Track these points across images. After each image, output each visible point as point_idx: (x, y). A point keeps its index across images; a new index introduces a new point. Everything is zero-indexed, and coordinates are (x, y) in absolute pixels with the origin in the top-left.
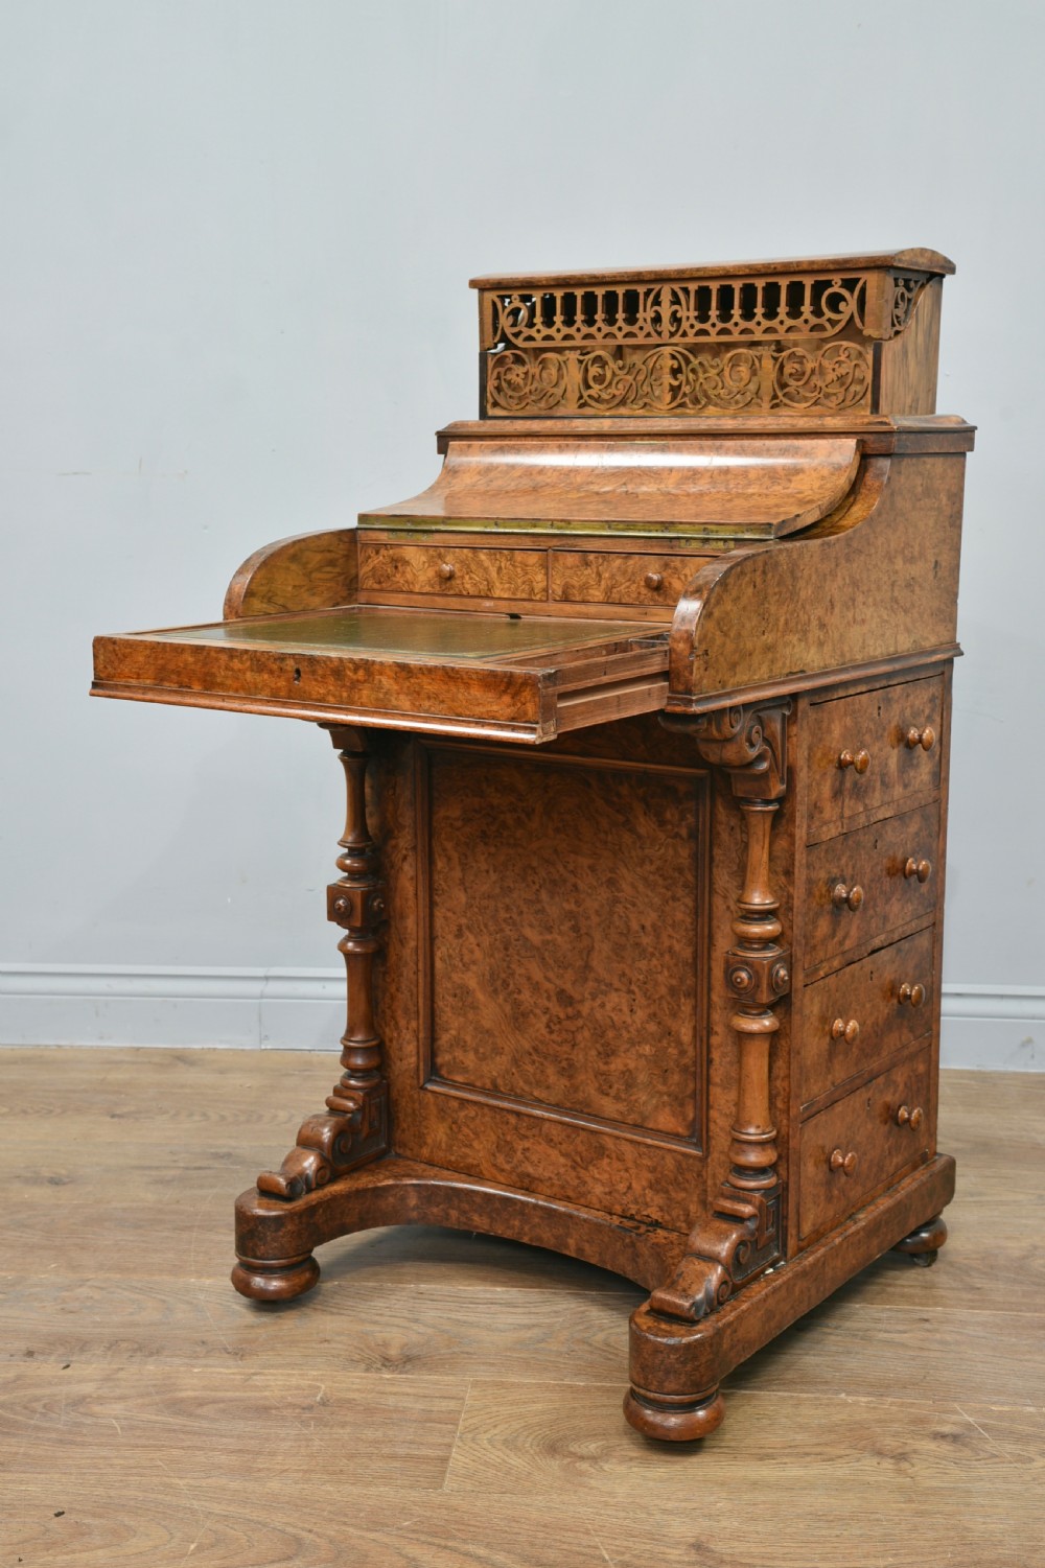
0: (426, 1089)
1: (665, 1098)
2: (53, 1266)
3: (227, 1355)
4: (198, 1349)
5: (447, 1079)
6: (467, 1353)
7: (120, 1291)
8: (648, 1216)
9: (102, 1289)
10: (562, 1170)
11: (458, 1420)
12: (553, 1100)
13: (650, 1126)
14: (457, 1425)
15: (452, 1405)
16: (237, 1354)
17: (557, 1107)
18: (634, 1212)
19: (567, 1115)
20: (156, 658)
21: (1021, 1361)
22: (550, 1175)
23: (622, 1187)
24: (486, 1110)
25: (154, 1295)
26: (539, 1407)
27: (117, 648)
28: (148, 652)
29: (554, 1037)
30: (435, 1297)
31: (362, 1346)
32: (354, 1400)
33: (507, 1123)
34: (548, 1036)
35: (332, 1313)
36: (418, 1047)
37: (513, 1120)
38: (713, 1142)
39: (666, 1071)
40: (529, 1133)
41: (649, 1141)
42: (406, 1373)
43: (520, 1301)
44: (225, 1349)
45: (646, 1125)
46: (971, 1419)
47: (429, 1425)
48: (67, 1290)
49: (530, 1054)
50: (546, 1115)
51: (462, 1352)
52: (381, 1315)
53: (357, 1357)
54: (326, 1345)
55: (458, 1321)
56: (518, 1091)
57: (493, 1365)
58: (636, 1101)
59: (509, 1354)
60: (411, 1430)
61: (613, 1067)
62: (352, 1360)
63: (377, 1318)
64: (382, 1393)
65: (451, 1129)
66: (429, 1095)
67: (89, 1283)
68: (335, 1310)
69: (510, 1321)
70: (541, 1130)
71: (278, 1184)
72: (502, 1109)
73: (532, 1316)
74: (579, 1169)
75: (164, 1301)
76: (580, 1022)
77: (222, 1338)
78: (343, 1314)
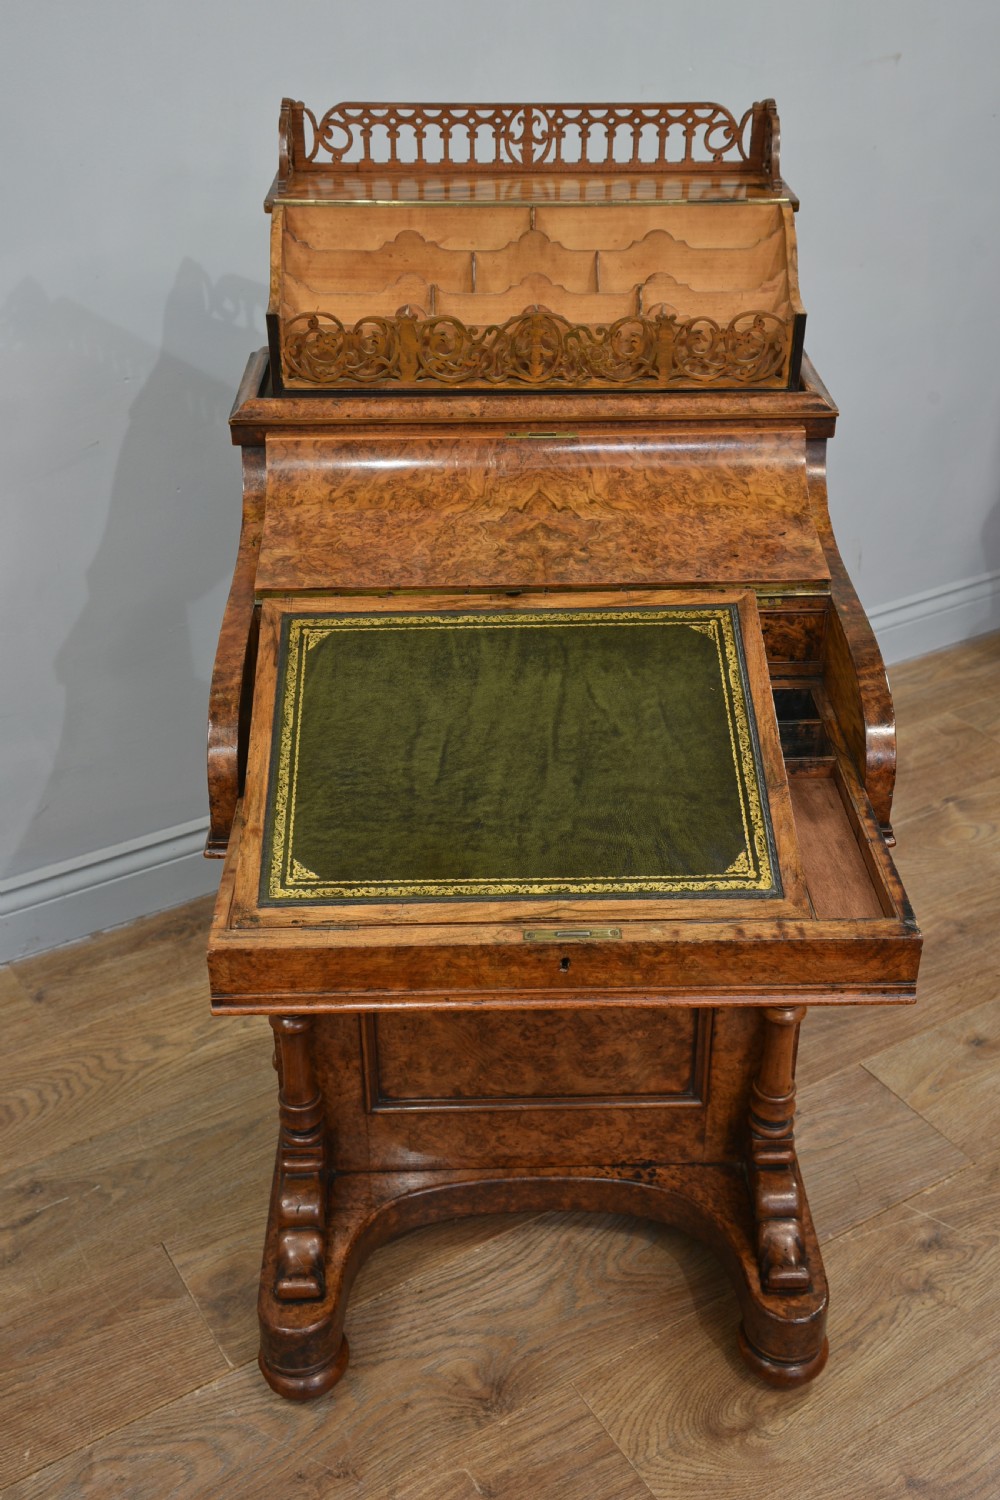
0: (376, 1113)
1: (659, 1068)
2: (27, 1454)
3: (339, 1482)
4: (306, 1489)
5: (397, 1099)
6: (536, 1350)
7: (140, 1451)
8: (641, 1159)
9: (118, 1458)
10: (544, 1145)
11: (613, 1444)
12: (529, 1091)
13: (642, 1090)
14: (617, 1451)
15: (587, 1429)
16: (347, 1474)
17: (536, 1096)
18: (624, 1159)
19: (549, 1102)
20: (325, 965)
21: (891, 1126)
22: (529, 1151)
23: (614, 1143)
24: (451, 1116)
25: (184, 1436)
26: (653, 1387)
27: (253, 959)
28: (311, 959)
29: (530, 1042)
30: (438, 1291)
31: (443, 1394)
32: (508, 1471)
33: (479, 1121)
34: (522, 1043)
35: (375, 1364)
36: (363, 1081)
37: (485, 1118)
38: (714, 1093)
39: (660, 1047)
40: (504, 1125)
41: (644, 1104)
42: (511, 1409)
43: (508, 1255)
44: (329, 1472)
45: (636, 1091)
46: (926, 1214)
47: (598, 1465)
48: (85, 1482)
49: (501, 1060)
50: (525, 1107)
51: (531, 1352)
52: (416, 1342)
53: (454, 1412)
54: (411, 1413)
55: (485, 1311)
56: (488, 1092)
57: (568, 1353)
58: (627, 1075)
59: (567, 1332)
60: (592, 1481)
61: (600, 1054)
62: (454, 1418)
63: (417, 1348)
64: (523, 1448)
65: (408, 1138)
66: (380, 1118)
67: (96, 1458)
68: (372, 1359)
69: (527, 1287)
70: (519, 1119)
71: (309, 1289)
72: (476, 1112)
73: (537, 1270)
74: (563, 1140)
75: (201, 1440)
76: (563, 1025)
77: (312, 1460)
78: (383, 1360)
